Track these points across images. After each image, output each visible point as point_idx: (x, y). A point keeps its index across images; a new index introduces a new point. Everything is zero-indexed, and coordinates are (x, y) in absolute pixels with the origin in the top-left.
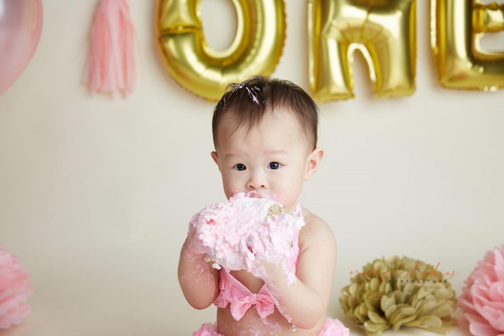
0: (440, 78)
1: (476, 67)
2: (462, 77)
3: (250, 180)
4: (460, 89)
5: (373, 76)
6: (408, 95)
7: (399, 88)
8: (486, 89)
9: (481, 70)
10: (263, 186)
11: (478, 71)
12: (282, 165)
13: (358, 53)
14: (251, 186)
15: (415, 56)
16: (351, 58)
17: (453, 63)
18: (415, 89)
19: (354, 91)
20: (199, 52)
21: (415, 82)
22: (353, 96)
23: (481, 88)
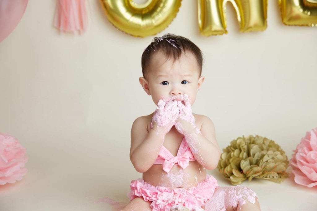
0: (283, 19)
1: (306, 12)
2: (297, 18)
3: (173, 90)
4: (296, 25)
5: (239, 19)
6: (262, 30)
7: (256, 26)
8: (313, 25)
9: (309, 13)
10: (180, 93)
11: (307, 14)
12: (189, 82)
13: (229, 3)
14: (173, 94)
15: (266, 5)
16: (225, 8)
17: (291, 9)
18: (267, 26)
19: (227, 29)
20: (127, 5)
21: (266, 22)
22: (226, 32)
23: (310, 24)
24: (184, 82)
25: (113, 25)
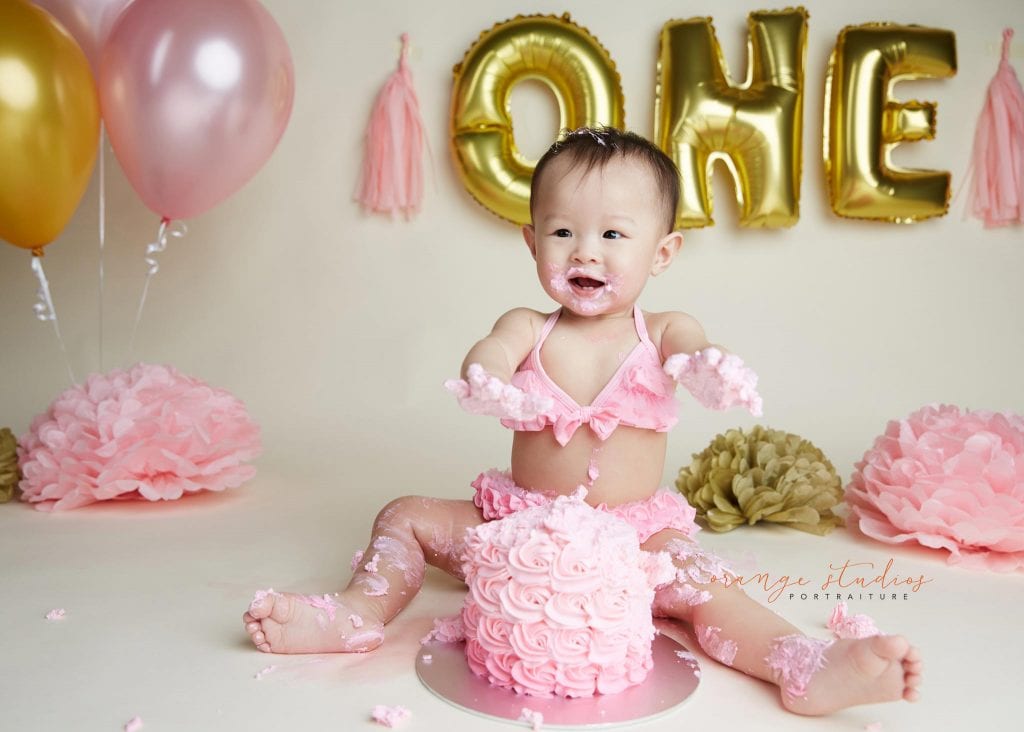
0: (833, 205)
1: (885, 188)
2: (866, 202)
3: (577, 251)
4: (861, 218)
5: (740, 198)
6: (787, 226)
7: (775, 213)
8: (898, 221)
9: (892, 192)
10: (593, 260)
11: (887, 194)
12: (623, 236)
13: (720, 164)
14: (576, 259)
15: (800, 172)
16: (710, 171)
17: (853, 185)
18: (798, 216)
19: (713, 216)
20: (506, 157)
21: (798, 207)
22: (710, 221)
23: (892, 218)
24: (609, 235)
25: (475, 198)
